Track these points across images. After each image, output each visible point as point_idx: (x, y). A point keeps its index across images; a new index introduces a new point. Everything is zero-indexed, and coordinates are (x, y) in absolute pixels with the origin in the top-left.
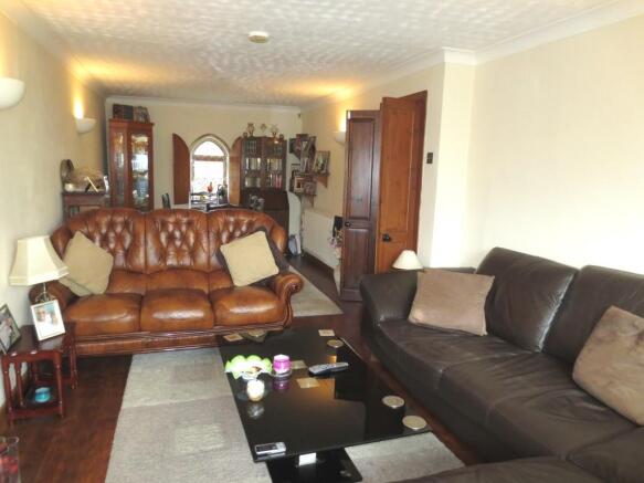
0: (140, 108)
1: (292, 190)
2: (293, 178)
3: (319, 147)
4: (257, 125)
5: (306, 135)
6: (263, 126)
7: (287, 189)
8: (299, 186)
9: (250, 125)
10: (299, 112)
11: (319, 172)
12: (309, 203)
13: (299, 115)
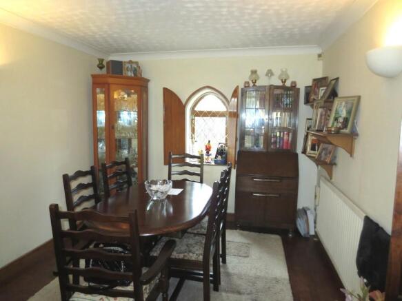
0: (130, 62)
1: (304, 152)
2: (306, 137)
3: (343, 91)
4: (262, 72)
5: (325, 79)
6: (270, 73)
7: (299, 150)
8: (313, 148)
9: (254, 72)
10: (319, 51)
11: (338, 131)
12: (325, 173)
13: (320, 56)
